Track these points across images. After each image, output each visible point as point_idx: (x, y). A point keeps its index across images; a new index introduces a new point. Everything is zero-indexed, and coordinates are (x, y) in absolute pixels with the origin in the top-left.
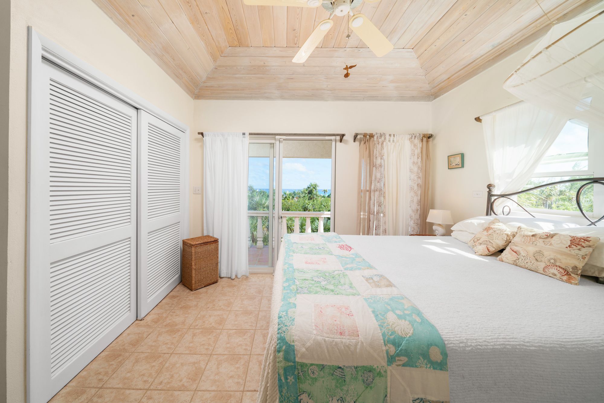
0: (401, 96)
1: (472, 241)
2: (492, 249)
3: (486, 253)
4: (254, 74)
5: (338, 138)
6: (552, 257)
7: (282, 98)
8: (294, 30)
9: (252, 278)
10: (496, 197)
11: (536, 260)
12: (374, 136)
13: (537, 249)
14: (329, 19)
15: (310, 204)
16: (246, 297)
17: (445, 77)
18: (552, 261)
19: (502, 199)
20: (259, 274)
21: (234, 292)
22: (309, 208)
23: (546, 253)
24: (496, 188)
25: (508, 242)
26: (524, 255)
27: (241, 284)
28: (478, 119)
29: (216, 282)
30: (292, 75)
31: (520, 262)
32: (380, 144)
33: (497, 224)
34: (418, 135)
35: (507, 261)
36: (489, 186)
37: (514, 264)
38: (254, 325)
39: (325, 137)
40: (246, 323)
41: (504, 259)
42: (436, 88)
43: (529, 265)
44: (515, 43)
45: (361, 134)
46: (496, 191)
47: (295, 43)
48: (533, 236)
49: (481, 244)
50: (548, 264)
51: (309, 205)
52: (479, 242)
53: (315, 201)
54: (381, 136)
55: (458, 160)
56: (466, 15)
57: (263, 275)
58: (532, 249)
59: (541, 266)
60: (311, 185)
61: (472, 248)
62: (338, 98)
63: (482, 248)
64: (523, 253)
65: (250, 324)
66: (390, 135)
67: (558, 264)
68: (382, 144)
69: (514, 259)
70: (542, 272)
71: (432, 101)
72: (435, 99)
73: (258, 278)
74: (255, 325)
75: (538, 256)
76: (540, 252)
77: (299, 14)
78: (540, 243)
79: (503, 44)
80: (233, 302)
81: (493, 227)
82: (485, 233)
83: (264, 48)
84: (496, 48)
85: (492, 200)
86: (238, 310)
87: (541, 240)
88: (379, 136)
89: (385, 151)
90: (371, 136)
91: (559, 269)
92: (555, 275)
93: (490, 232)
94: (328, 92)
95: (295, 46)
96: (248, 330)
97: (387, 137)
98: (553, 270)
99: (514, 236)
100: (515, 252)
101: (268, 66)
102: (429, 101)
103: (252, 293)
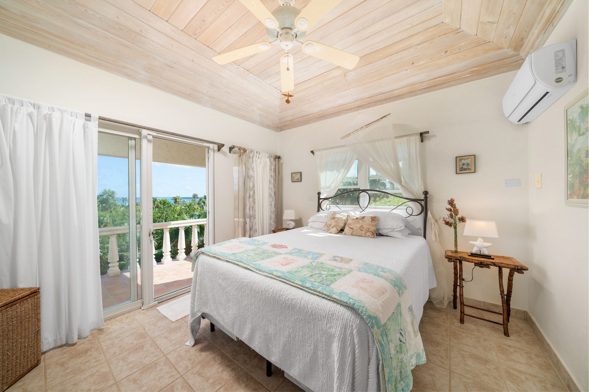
0: (262, 123)
1: (326, 227)
2: (339, 229)
3: (337, 232)
4: (117, 36)
5: (216, 147)
6: (367, 227)
7: (151, 83)
8: (204, 21)
9: (109, 326)
10: (322, 200)
11: (361, 230)
12: (247, 151)
13: (361, 225)
14: (270, 43)
15: (108, 216)
16: (126, 353)
17: (290, 118)
18: (368, 229)
19: (325, 201)
20: (118, 316)
21: (95, 358)
22: (106, 221)
23: (364, 226)
24: (321, 194)
25: (345, 224)
26: (355, 229)
27: (97, 342)
28: (312, 152)
29: (37, 365)
30: (174, 64)
31: (354, 233)
32: (251, 158)
33: (337, 215)
34: (273, 155)
35: (348, 234)
36: (319, 194)
37: (351, 235)
38: (174, 373)
39: (203, 143)
40: (160, 378)
41: (346, 233)
42: (282, 124)
43: (358, 234)
44: (330, 113)
45: (237, 147)
46: (322, 197)
47: (195, 34)
48: (357, 219)
49: (333, 227)
50: (366, 231)
51: (105, 217)
52: (332, 226)
53: (113, 212)
54: (251, 152)
55: (298, 176)
56: (317, 86)
57: (127, 315)
58: (358, 225)
59: (364, 232)
60: (105, 192)
61: (328, 231)
62: (215, 107)
63: (334, 230)
64: (355, 228)
65: (168, 376)
66: (257, 152)
67: (370, 230)
68: (252, 158)
69: (351, 232)
70: (364, 236)
71: (278, 132)
72: (280, 131)
73: (122, 322)
74: (176, 372)
75: (361, 228)
76: (362, 226)
77: (220, 10)
78: (361, 221)
79: (325, 111)
80: (108, 370)
81: (336, 217)
82: (333, 220)
83: (151, 13)
84: (321, 112)
85: (320, 202)
86: (129, 374)
87: (361, 220)
88: (250, 152)
89: (254, 165)
90: (245, 151)
91: (370, 232)
92: (369, 236)
93: (336, 220)
94: (207, 98)
95: (193, 36)
96: (173, 384)
97: (255, 153)
98: (368, 234)
99: (347, 220)
100: (351, 228)
101: (146, 38)
102: (276, 131)
103: (133, 343)
